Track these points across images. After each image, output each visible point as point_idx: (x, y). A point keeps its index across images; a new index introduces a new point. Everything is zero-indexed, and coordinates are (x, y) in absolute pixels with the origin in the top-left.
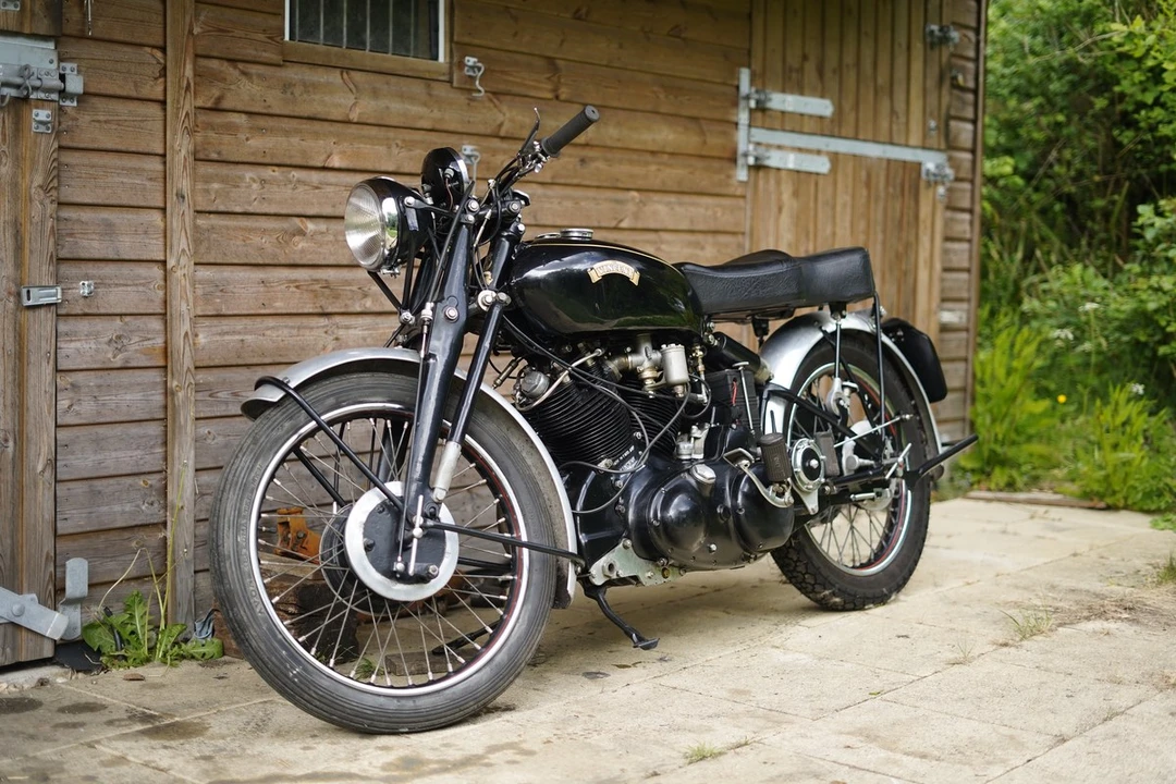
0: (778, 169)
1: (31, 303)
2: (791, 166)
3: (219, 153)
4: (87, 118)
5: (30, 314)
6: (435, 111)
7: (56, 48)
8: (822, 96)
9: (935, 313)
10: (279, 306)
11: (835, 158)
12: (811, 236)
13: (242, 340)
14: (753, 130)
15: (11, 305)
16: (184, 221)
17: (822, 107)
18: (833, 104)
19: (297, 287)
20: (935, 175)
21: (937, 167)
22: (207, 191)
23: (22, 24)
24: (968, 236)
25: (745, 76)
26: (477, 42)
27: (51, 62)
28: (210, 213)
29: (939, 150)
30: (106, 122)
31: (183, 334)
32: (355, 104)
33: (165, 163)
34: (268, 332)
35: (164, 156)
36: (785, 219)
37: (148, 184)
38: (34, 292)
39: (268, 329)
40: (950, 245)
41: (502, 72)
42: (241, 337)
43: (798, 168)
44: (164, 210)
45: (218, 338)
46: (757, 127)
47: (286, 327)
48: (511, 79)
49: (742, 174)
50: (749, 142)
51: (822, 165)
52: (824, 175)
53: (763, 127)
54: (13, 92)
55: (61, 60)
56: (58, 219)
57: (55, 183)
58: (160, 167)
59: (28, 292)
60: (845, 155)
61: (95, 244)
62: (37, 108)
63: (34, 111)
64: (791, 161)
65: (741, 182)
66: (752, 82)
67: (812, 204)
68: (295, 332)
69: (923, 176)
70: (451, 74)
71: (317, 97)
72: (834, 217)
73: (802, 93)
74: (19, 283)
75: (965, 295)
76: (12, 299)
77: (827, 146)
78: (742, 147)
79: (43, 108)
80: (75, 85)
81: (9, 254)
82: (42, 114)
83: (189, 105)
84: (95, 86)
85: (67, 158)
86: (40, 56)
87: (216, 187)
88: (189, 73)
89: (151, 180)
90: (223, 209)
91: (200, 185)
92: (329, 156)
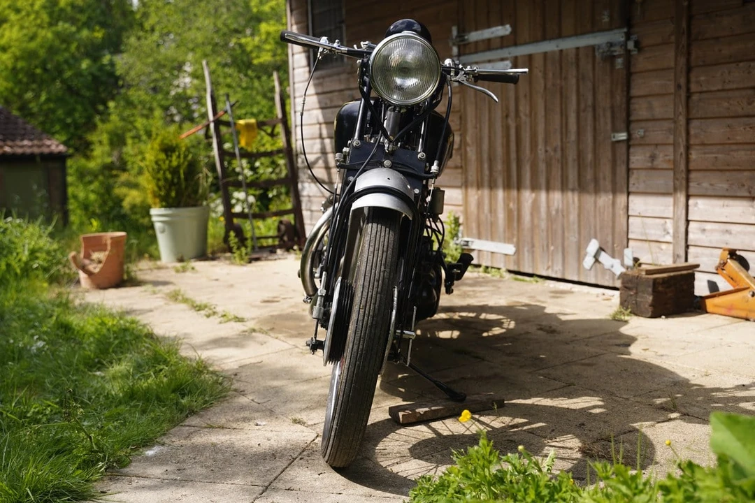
1: (615, 140)
3: (704, 61)
4: (642, 57)
7: (628, 29)
10: (739, 138)
13: (716, 158)
16: (681, 98)
19: (751, 128)
22: (698, 82)
23: (611, 25)
27: (622, 37)
28: (699, 92)
30: (650, 57)
31: (679, 153)
33: (675, 72)
34: (732, 153)
35: (675, 68)
38: (616, 135)
39: (732, 151)
42: (714, 155)
44: (674, 94)
45: (703, 156)
47: (744, 150)
56: (629, 104)
57: (626, 89)
59: (614, 136)
61: (645, 113)
62: (617, 58)
63: (617, 60)
68: (749, 152)
79: (620, 58)
80: (631, 45)
81: (609, 121)
82: (620, 61)
83: (684, 41)
84: (645, 42)
85: (634, 77)
86: (618, 36)
87: (702, 78)
88: (684, 25)
89: (670, 80)
90: (705, 89)
91: (693, 79)
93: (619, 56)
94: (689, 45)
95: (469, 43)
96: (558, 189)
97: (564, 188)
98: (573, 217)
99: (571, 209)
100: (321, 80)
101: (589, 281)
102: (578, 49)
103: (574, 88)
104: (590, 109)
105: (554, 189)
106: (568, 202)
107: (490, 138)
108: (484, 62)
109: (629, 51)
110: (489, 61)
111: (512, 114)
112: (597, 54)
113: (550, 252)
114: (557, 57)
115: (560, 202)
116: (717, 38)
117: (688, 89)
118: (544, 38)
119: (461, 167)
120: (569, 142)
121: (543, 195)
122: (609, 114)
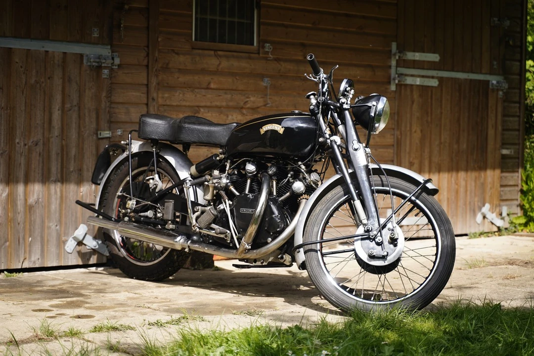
0: (412, 85)
1: (101, 137)
2: (418, 83)
3: (167, 83)
4: (121, 72)
5: (101, 141)
6: (252, 65)
7: (111, 47)
8: (434, 53)
9: (499, 150)
11: (441, 80)
12: (429, 114)
14: (398, 69)
15: (95, 137)
16: (154, 108)
17: (434, 57)
18: (440, 56)
20: (497, 86)
21: (498, 82)
22: (163, 97)
23: (99, 40)
24: (518, 114)
25: (394, 46)
27: (109, 53)
28: (164, 105)
29: (498, 74)
30: (128, 73)
32: (220, 64)
33: (148, 87)
35: (147, 85)
36: (415, 106)
37: (142, 95)
38: (102, 133)
40: (507, 119)
41: (281, 49)
43: (422, 84)
44: (147, 104)
46: (401, 67)
48: (285, 52)
49: (393, 88)
50: (397, 73)
51: (434, 83)
52: (435, 87)
53: (404, 67)
54: (96, 64)
55: (112, 52)
56: (110, 108)
57: (110, 95)
58: (146, 89)
59: (100, 133)
60: (447, 78)
61: (123, 117)
62: (104, 69)
63: (103, 70)
64: (418, 81)
65: (393, 91)
66: (398, 48)
67: (429, 100)
69: (490, 87)
70: (259, 50)
71: (205, 61)
72: (441, 106)
73: (424, 52)
74: (97, 130)
75: (517, 142)
76: (95, 135)
77: (437, 74)
78: (393, 76)
79: (106, 69)
80: (116, 61)
81: (94, 120)
82: (106, 71)
83: (157, 66)
84: (125, 61)
85: (114, 86)
86: (105, 51)
87: (167, 96)
88: (157, 55)
89: (143, 93)
90: (167, 104)
91: (161, 95)
92: (209, 83)
93: (105, 68)
96: (39, 182)
97: (45, 179)
98: (54, 206)
99: (53, 199)
101: (70, 264)
102: (65, 53)
103: (60, 88)
104: (76, 108)
105: (34, 181)
106: (49, 194)
112: (85, 62)
113: (28, 244)
115: (41, 193)
118: (28, 36)
120: (52, 137)
121: (21, 188)
122: (94, 115)
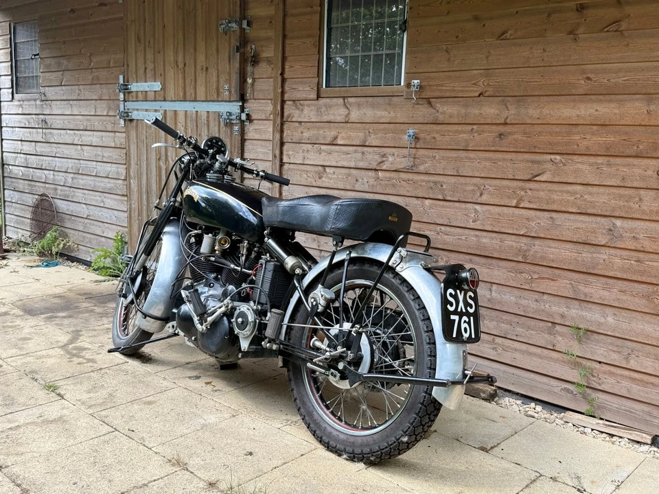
3: (291, 139)
4: (252, 128)
6: (392, 113)
16: (276, 166)
22: (288, 154)
23: (230, 98)
26: (420, 71)
27: (238, 109)
28: (288, 163)
30: (257, 129)
32: (349, 114)
35: (273, 141)
41: (437, 85)
48: (444, 88)
62: (235, 126)
70: (404, 91)
71: (331, 113)
80: (244, 117)
83: (279, 121)
84: (254, 116)
85: (247, 143)
86: (235, 108)
87: (290, 153)
88: (279, 108)
89: (269, 150)
90: (292, 162)
91: (285, 153)
92: (336, 138)
93: (236, 124)
94: (282, 124)
95: (132, 92)
100: (22, 102)
102: (208, 112)
107: (147, 174)
108: (142, 110)
109: (244, 121)
110: (146, 110)
111: (163, 158)
112: (221, 120)
114: (194, 116)
116: (300, 122)
117: (281, 160)
118: (185, 99)
119: (127, 196)
